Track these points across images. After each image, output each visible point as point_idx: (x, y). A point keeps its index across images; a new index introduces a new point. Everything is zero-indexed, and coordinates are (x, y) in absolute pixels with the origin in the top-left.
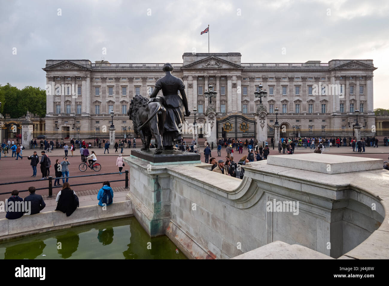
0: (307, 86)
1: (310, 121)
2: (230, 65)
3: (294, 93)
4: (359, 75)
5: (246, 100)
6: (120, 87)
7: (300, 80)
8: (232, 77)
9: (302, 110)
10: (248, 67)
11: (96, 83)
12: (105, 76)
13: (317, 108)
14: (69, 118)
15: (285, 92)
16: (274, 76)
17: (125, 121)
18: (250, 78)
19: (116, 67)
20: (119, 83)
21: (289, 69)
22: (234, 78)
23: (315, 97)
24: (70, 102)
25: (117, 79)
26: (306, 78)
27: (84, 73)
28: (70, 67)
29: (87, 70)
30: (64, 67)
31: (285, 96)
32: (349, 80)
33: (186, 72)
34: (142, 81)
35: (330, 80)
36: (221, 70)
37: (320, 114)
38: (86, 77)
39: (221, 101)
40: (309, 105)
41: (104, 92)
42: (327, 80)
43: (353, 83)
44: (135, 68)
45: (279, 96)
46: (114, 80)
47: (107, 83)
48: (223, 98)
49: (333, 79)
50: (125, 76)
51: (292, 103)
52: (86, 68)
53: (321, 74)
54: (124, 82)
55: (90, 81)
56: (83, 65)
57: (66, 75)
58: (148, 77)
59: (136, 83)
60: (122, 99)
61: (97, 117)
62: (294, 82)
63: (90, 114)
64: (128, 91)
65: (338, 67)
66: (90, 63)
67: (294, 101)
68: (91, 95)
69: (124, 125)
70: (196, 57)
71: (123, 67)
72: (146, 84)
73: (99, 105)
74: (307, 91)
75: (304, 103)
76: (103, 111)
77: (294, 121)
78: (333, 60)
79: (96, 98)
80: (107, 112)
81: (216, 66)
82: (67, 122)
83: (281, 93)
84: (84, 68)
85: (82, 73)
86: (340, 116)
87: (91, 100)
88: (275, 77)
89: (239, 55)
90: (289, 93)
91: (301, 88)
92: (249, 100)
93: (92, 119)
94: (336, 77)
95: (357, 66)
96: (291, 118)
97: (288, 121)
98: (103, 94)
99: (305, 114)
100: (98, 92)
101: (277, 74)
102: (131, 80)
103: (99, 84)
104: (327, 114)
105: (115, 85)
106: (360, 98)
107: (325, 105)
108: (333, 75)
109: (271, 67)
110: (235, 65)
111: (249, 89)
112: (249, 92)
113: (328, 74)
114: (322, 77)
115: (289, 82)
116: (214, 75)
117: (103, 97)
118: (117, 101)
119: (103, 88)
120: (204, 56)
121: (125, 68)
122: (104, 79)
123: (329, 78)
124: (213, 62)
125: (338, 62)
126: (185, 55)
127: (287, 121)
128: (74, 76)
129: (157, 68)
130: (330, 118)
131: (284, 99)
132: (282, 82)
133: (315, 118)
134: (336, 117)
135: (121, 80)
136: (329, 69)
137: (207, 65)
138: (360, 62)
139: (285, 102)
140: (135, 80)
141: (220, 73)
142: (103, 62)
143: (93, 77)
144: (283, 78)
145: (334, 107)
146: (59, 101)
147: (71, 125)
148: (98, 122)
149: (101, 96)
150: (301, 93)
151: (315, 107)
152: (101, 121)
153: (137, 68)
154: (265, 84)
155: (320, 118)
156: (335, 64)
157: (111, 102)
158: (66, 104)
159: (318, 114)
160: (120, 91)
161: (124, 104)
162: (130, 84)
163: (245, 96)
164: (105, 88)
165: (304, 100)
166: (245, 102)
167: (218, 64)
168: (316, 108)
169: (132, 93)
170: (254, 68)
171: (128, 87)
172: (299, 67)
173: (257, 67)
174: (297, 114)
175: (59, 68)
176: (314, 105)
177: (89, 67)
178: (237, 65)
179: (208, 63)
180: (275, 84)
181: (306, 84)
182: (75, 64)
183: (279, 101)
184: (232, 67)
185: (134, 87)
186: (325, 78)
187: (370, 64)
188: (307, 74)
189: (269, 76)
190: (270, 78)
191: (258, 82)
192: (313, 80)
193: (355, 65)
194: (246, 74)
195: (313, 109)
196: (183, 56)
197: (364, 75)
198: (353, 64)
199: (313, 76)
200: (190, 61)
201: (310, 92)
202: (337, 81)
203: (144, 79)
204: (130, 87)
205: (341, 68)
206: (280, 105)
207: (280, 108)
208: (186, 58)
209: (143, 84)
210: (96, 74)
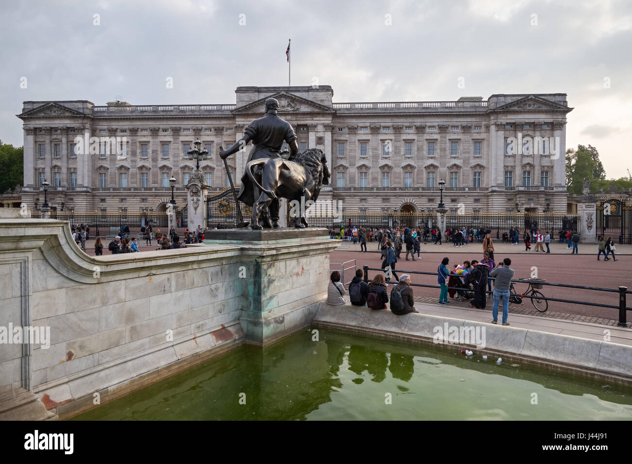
0: (448, 141)
1: (453, 200)
2: (313, 106)
3: (425, 153)
4: (541, 120)
5: (341, 165)
6: (138, 144)
7: (436, 130)
8: (315, 126)
9: (438, 182)
10: (347, 109)
12: (114, 127)
13: (466, 179)
14: (56, 194)
15: (409, 151)
16: (390, 124)
17: (146, 199)
18: (349, 129)
19: (132, 112)
20: (136, 138)
21: (418, 111)
22: (320, 128)
23: (462, 161)
24: (59, 168)
25: (134, 132)
26: (447, 128)
27: (80, 121)
28: (59, 113)
29: (85, 117)
30: (49, 113)
31: (409, 158)
32: (522, 130)
33: (240, 119)
34: (172, 133)
35: (489, 130)
36: (297, 114)
37: (469, 189)
38: (84, 129)
40: (452, 173)
42: (483, 129)
44: (161, 113)
45: (399, 158)
46: (128, 133)
49: (493, 128)
50: (146, 127)
51: (422, 171)
52: (83, 114)
53: (474, 119)
54: (144, 136)
55: (90, 135)
56: (78, 108)
57: (52, 126)
58: (183, 127)
59: (162, 137)
60: (140, 164)
61: (101, 191)
62: (425, 135)
63: (90, 186)
64: (150, 151)
65: (500, 107)
66: (90, 106)
67: (425, 167)
68: (92, 156)
69: (143, 205)
70: (257, 93)
71: (142, 112)
72: (179, 138)
73: (105, 173)
74: (447, 149)
75: (443, 170)
76: (111, 183)
77: (424, 200)
78: (493, 96)
79: (100, 162)
80: (117, 184)
81: (289, 109)
82: (54, 199)
83: (402, 153)
84: (80, 113)
85: (76, 122)
86: (503, 193)
87: (93, 165)
88: (393, 126)
89: (327, 89)
90: (416, 153)
91: (438, 145)
92: (347, 165)
93: (94, 196)
94: (498, 125)
95: (536, 106)
96: (418, 196)
97: (414, 200)
98: (111, 155)
101: (396, 120)
102: (155, 132)
104: (481, 189)
105: (130, 141)
106: (542, 162)
107: (480, 173)
108: (493, 122)
109: (386, 109)
110: (320, 107)
111: (348, 147)
112: (348, 151)
113: (485, 120)
114: (476, 124)
115: (416, 135)
117: (112, 160)
118: (133, 167)
120: (271, 91)
121: (145, 114)
122: (113, 132)
123: (488, 127)
124: (284, 102)
125: (502, 99)
126: (240, 90)
127: (411, 200)
128: (64, 126)
129: (196, 113)
130: (488, 196)
131: (407, 163)
132: (405, 135)
133: (461, 196)
134: (495, 193)
135: (140, 133)
136: (486, 112)
138: (541, 99)
139: (409, 168)
140: (161, 133)
141: (296, 120)
142: (118, 104)
143: (96, 129)
144: (407, 127)
145: (493, 177)
146: (43, 166)
147: (59, 204)
148: (103, 200)
149: (108, 159)
150: (438, 153)
151: (461, 176)
152: (108, 199)
153: (164, 113)
154: (375, 137)
155: (469, 196)
156: (497, 103)
157: (123, 169)
158: (53, 172)
159: (467, 189)
160: (138, 151)
161: (144, 171)
162: (153, 138)
163: (341, 158)
165: (443, 165)
166: (341, 168)
167: (293, 105)
168: (463, 180)
169: (157, 154)
170: (357, 112)
171: (151, 144)
172: (435, 108)
173: (362, 109)
174: (429, 189)
175: (42, 114)
176: (460, 173)
177: (87, 112)
178: (324, 106)
180: (392, 137)
181: (446, 138)
182: (65, 107)
183: (399, 166)
184: (316, 110)
185: (159, 143)
186: (481, 127)
187: (561, 102)
188: (449, 120)
189: (382, 124)
190: (384, 127)
191: (363, 135)
192: (459, 130)
193: (532, 103)
194: (341, 121)
195: (459, 180)
196: (237, 92)
197: (549, 121)
198: (530, 102)
199: (459, 124)
200: (247, 100)
201: (453, 151)
202: (499, 132)
203: (176, 131)
204: (154, 144)
205: (506, 109)
206: (400, 173)
207: (400, 178)
208: (241, 95)
209: (174, 139)
210: (101, 123)
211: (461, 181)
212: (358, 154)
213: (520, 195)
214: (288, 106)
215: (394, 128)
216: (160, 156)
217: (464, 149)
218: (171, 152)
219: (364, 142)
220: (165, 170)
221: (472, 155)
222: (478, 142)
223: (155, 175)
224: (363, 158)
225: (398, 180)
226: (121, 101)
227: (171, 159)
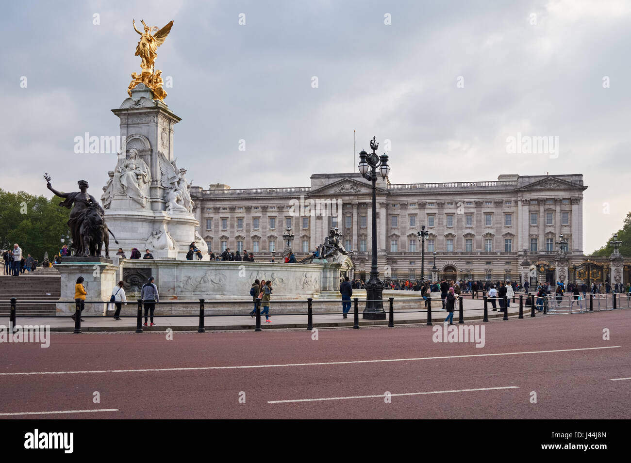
0: (483, 214)
1: (488, 263)
2: (371, 188)
3: (464, 224)
4: (560, 197)
5: (394, 234)
6: (236, 219)
7: (473, 205)
9: (475, 248)
10: (399, 189)
11: (207, 214)
12: (218, 206)
13: (498, 245)
15: (450, 222)
16: (434, 201)
18: (401, 205)
20: (234, 214)
21: (457, 190)
23: (495, 230)
25: (233, 209)
26: (482, 203)
29: (198, 199)
31: (450, 228)
32: (544, 205)
34: (261, 210)
35: (517, 205)
36: (359, 195)
37: (501, 253)
38: (197, 208)
39: (359, 236)
40: (486, 240)
41: (217, 226)
42: (513, 204)
43: (550, 209)
44: (253, 195)
45: (442, 228)
46: (228, 210)
47: (220, 214)
48: (362, 232)
50: (241, 206)
51: (461, 238)
52: (197, 197)
53: (504, 196)
54: (240, 213)
55: (200, 212)
56: (193, 193)
58: (270, 205)
59: (254, 213)
60: (237, 234)
64: (244, 224)
65: (524, 187)
66: (201, 190)
67: (464, 235)
68: (201, 229)
70: (327, 179)
71: (239, 194)
72: (266, 214)
73: (210, 242)
74: (483, 220)
76: (215, 249)
77: (463, 262)
79: (207, 232)
80: (220, 249)
81: (352, 191)
83: (445, 224)
88: (436, 202)
90: (456, 224)
91: (475, 217)
92: (399, 234)
94: (523, 201)
95: (555, 185)
96: (458, 259)
97: (455, 263)
98: (215, 227)
99: (479, 253)
100: (209, 226)
101: (439, 197)
102: (248, 209)
103: (211, 215)
104: (514, 253)
105: (230, 217)
106: (562, 230)
107: (510, 240)
108: (519, 198)
109: (431, 189)
111: (400, 220)
112: (400, 223)
113: (514, 197)
114: (507, 200)
116: (350, 202)
117: (215, 231)
118: (232, 237)
119: (215, 220)
120: (339, 177)
121: (241, 195)
122: (217, 210)
123: (516, 202)
124: (348, 186)
125: (527, 179)
126: (314, 177)
127: (452, 263)
129: (280, 195)
130: (516, 259)
131: (449, 233)
132: (447, 209)
133: (494, 259)
135: (237, 210)
136: (514, 190)
137: (340, 189)
138: (559, 179)
139: (450, 236)
140: (253, 210)
141: (357, 200)
142: (218, 186)
143: (205, 207)
144: (448, 203)
145: (520, 243)
149: (213, 231)
150: (474, 224)
151: (495, 243)
153: (255, 195)
154: (422, 212)
155: (501, 259)
157: (224, 238)
159: (499, 254)
160: (236, 224)
161: (240, 239)
162: (247, 214)
163: (394, 229)
164: (218, 220)
165: (479, 233)
166: (394, 236)
167: (355, 188)
168: (496, 246)
169: (250, 226)
170: (407, 191)
171: (245, 219)
172: (472, 188)
173: (411, 189)
174: (467, 253)
176: (493, 241)
177: (199, 195)
178: (379, 188)
179: (342, 187)
180: (436, 211)
181: (481, 211)
183: (442, 235)
185: (252, 218)
186: (511, 202)
187: (577, 181)
188: (484, 196)
189: (428, 201)
190: (430, 203)
191: (412, 210)
192: (492, 205)
193: (552, 182)
194: (394, 198)
195: (493, 247)
196: (311, 178)
197: (567, 197)
198: (550, 182)
199: (492, 200)
200: (319, 184)
201: (488, 222)
202: (524, 207)
203: (265, 209)
204: (248, 218)
205: (530, 188)
206: (443, 241)
207: (443, 244)
208: (315, 180)
209: (263, 215)
210: (208, 203)
211: (495, 246)
212: (408, 225)
213: (541, 259)
214: (351, 189)
215: (438, 204)
216: (252, 228)
217: (497, 220)
218: (261, 224)
219: (412, 216)
220: (256, 239)
221: (503, 225)
222: (508, 214)
223: (248, 243)
224: (413, 228)
225: (441, 246)
226: (221, 183)
227: (261, 230)
